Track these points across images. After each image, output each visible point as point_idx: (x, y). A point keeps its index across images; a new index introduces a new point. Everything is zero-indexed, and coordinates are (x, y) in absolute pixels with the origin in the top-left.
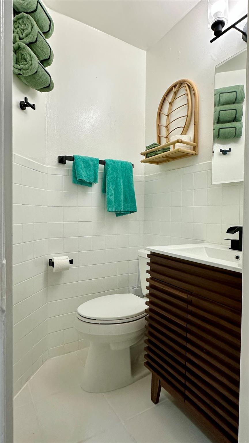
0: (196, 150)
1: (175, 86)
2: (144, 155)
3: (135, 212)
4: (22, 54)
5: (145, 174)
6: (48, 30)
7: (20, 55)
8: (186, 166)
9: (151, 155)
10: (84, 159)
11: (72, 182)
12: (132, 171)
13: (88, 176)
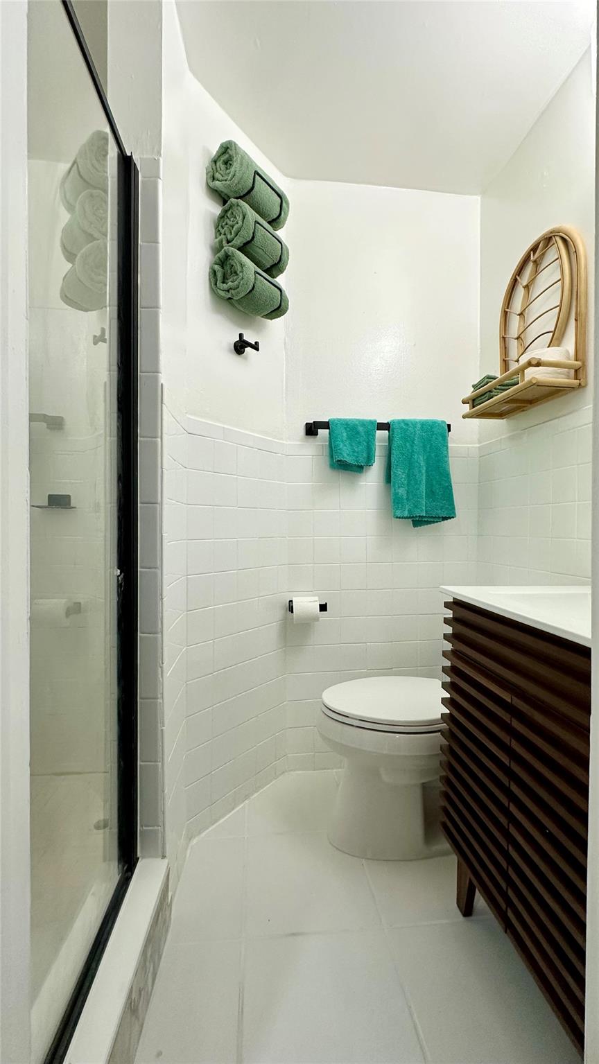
0: (580, 376)
1: (534, 249)
2: (468, 403)
3: (453, 517)
4: (232, 266)
5: (480, 442)
6: (278, 214)
7: (228, 267)
8: (560, 414)
9: (480, 401)
10: (347, 424)
11: (328, 468)
12: (445, 438)
13: (356, 454)
